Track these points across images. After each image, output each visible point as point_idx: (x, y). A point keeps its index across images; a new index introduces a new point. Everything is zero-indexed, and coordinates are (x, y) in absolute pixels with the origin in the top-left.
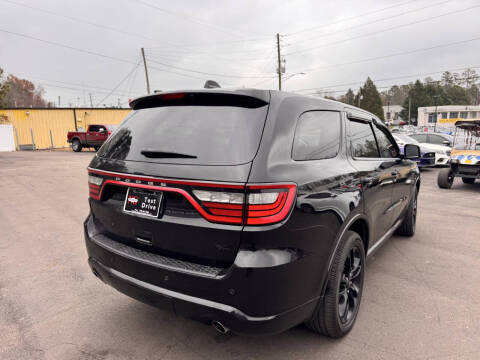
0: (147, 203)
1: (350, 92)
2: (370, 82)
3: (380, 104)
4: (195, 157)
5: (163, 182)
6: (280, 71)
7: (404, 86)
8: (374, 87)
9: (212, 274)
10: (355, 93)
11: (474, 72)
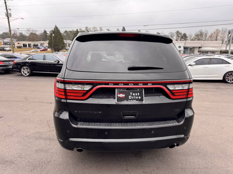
0: (132, 96)
1: (45, 32)
2: (56, 28)
3: (63, 39)
4: (162, 69)
5: (150, 83)
6: (8, 16)
7: (70, 31)
8: (59, 30)
9: (173, 124)
10: (48, 33)
11: (96, 28)
